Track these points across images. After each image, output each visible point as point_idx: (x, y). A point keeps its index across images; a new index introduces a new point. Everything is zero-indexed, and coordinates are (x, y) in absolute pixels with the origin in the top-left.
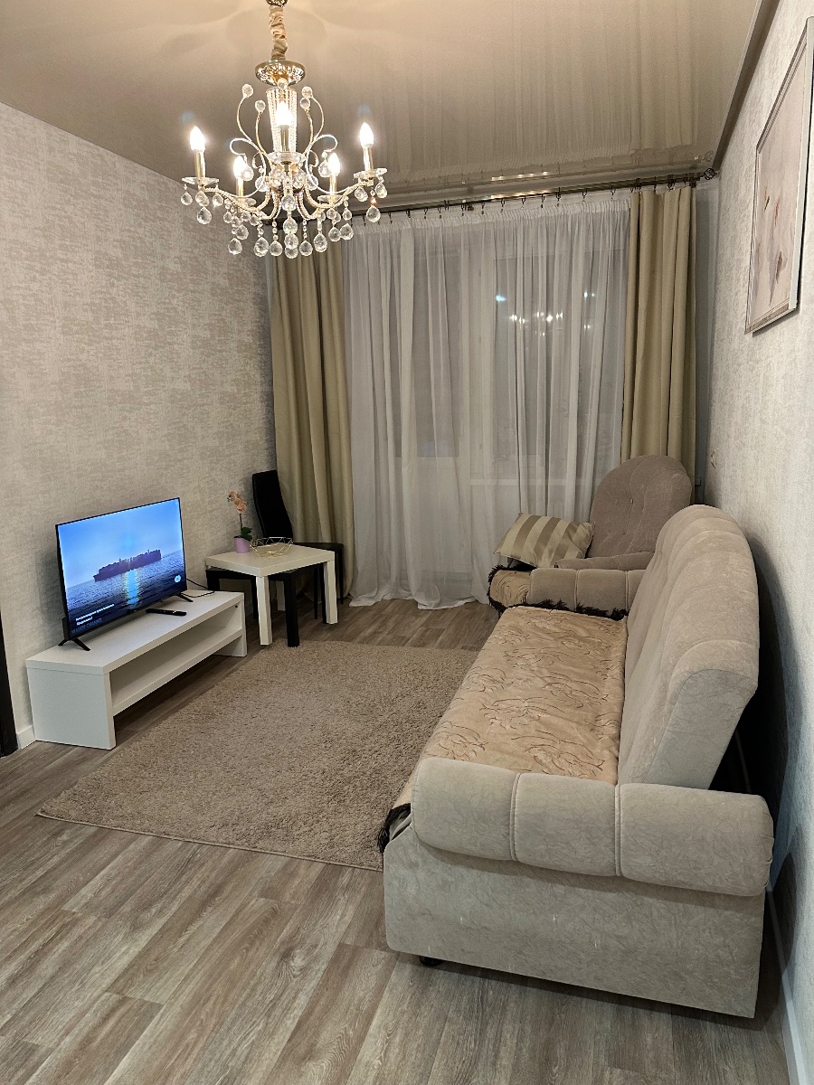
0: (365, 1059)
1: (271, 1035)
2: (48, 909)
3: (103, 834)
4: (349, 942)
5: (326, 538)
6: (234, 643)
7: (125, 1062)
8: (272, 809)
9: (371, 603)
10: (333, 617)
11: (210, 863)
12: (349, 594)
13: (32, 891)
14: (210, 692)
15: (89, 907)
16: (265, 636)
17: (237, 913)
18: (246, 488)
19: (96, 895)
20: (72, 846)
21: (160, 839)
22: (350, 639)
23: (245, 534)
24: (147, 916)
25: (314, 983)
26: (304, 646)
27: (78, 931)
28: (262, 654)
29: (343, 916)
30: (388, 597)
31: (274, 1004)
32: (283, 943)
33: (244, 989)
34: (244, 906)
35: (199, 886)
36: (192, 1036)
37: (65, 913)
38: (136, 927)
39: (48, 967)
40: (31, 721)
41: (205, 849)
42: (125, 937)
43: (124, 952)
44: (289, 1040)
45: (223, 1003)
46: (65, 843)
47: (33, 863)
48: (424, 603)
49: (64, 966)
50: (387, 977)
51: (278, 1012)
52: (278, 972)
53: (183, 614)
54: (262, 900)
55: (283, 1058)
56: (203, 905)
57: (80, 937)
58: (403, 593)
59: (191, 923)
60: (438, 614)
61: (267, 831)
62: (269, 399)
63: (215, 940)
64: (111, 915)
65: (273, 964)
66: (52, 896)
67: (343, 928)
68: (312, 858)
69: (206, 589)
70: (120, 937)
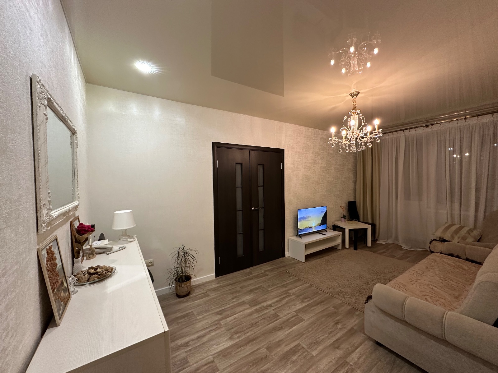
0: (353, 357)
1: (329, 339)
2: (285, 291)
3: (299, 280)
4: (355, 328)
5: (370, 221)
6: (338, 245)
7: (295, 327)
8: (340, 289)
9: (384, 243)
10: (369, 244)
11: (322, 295)
12: (377, 239)
13: (283, 286)
14: (329, 256)
15: (294, 294)
16: (347, 245)
17: (326, 309)
18: (346, 205)
19: (296, 292)
20: (292, 280)
21: (311, 286)
22: (374, 252)
23: (344, 217)
24: (305, 300)
25: (343, 333)
26: (359, 251)
27: (291, 297)
28: (346, 250)
29: (354, 321)
30: (391, 243)
31: (331, 332)
32: (336, 320)
33: (324, 325)
34: (328, 308)
35: (318, 299)
36: (310, 329)
37: (289, 293)
38: (302, 302)
39: (284, 302)
40: (288, 251)
41: (321, 292)
42: (300, 303)
43: (299, 306)
44: (333, 342)
45: (319, 326)
46: (291, 279)
47: (284, 280)
48: (404, 247)
49: (287, 303)
50: (364, 342)
51: (332, 335)
52: (333, 326)
53: (325, 235)
54: (333, 308)
55: (331, 345)
56: (318, 304)
57: (291, 299)
58: (397, 243)
59: (315, 306)
60: (410, 251)
61: (338, 293)
62: (355, 182)
63: (320, 312)
64: (298, 297)
65: (333, 324)
66: (287, 289)
67: (354, 324)
68: (349, 304)
69: (332, 229)
70: (299, 302)
